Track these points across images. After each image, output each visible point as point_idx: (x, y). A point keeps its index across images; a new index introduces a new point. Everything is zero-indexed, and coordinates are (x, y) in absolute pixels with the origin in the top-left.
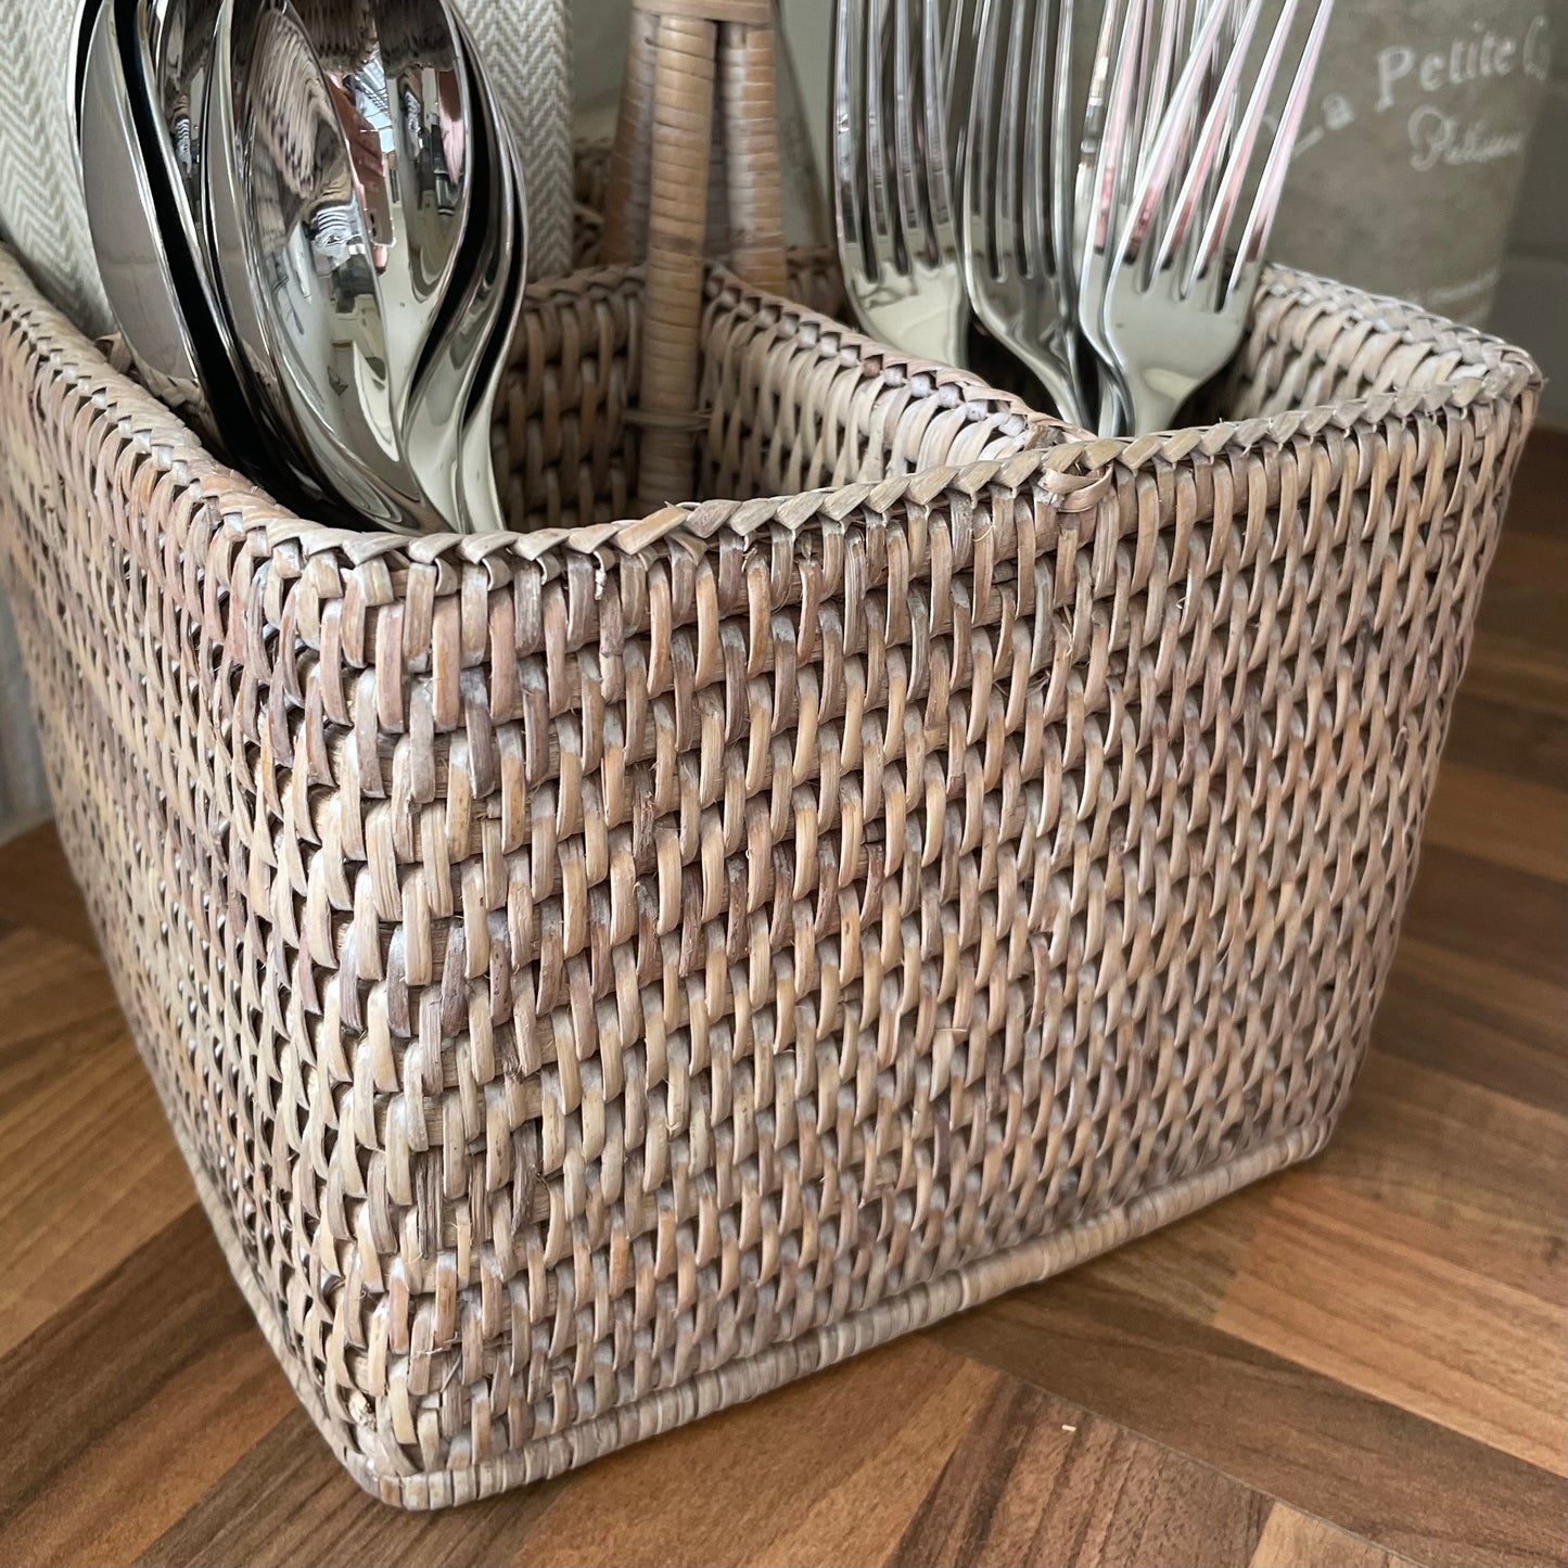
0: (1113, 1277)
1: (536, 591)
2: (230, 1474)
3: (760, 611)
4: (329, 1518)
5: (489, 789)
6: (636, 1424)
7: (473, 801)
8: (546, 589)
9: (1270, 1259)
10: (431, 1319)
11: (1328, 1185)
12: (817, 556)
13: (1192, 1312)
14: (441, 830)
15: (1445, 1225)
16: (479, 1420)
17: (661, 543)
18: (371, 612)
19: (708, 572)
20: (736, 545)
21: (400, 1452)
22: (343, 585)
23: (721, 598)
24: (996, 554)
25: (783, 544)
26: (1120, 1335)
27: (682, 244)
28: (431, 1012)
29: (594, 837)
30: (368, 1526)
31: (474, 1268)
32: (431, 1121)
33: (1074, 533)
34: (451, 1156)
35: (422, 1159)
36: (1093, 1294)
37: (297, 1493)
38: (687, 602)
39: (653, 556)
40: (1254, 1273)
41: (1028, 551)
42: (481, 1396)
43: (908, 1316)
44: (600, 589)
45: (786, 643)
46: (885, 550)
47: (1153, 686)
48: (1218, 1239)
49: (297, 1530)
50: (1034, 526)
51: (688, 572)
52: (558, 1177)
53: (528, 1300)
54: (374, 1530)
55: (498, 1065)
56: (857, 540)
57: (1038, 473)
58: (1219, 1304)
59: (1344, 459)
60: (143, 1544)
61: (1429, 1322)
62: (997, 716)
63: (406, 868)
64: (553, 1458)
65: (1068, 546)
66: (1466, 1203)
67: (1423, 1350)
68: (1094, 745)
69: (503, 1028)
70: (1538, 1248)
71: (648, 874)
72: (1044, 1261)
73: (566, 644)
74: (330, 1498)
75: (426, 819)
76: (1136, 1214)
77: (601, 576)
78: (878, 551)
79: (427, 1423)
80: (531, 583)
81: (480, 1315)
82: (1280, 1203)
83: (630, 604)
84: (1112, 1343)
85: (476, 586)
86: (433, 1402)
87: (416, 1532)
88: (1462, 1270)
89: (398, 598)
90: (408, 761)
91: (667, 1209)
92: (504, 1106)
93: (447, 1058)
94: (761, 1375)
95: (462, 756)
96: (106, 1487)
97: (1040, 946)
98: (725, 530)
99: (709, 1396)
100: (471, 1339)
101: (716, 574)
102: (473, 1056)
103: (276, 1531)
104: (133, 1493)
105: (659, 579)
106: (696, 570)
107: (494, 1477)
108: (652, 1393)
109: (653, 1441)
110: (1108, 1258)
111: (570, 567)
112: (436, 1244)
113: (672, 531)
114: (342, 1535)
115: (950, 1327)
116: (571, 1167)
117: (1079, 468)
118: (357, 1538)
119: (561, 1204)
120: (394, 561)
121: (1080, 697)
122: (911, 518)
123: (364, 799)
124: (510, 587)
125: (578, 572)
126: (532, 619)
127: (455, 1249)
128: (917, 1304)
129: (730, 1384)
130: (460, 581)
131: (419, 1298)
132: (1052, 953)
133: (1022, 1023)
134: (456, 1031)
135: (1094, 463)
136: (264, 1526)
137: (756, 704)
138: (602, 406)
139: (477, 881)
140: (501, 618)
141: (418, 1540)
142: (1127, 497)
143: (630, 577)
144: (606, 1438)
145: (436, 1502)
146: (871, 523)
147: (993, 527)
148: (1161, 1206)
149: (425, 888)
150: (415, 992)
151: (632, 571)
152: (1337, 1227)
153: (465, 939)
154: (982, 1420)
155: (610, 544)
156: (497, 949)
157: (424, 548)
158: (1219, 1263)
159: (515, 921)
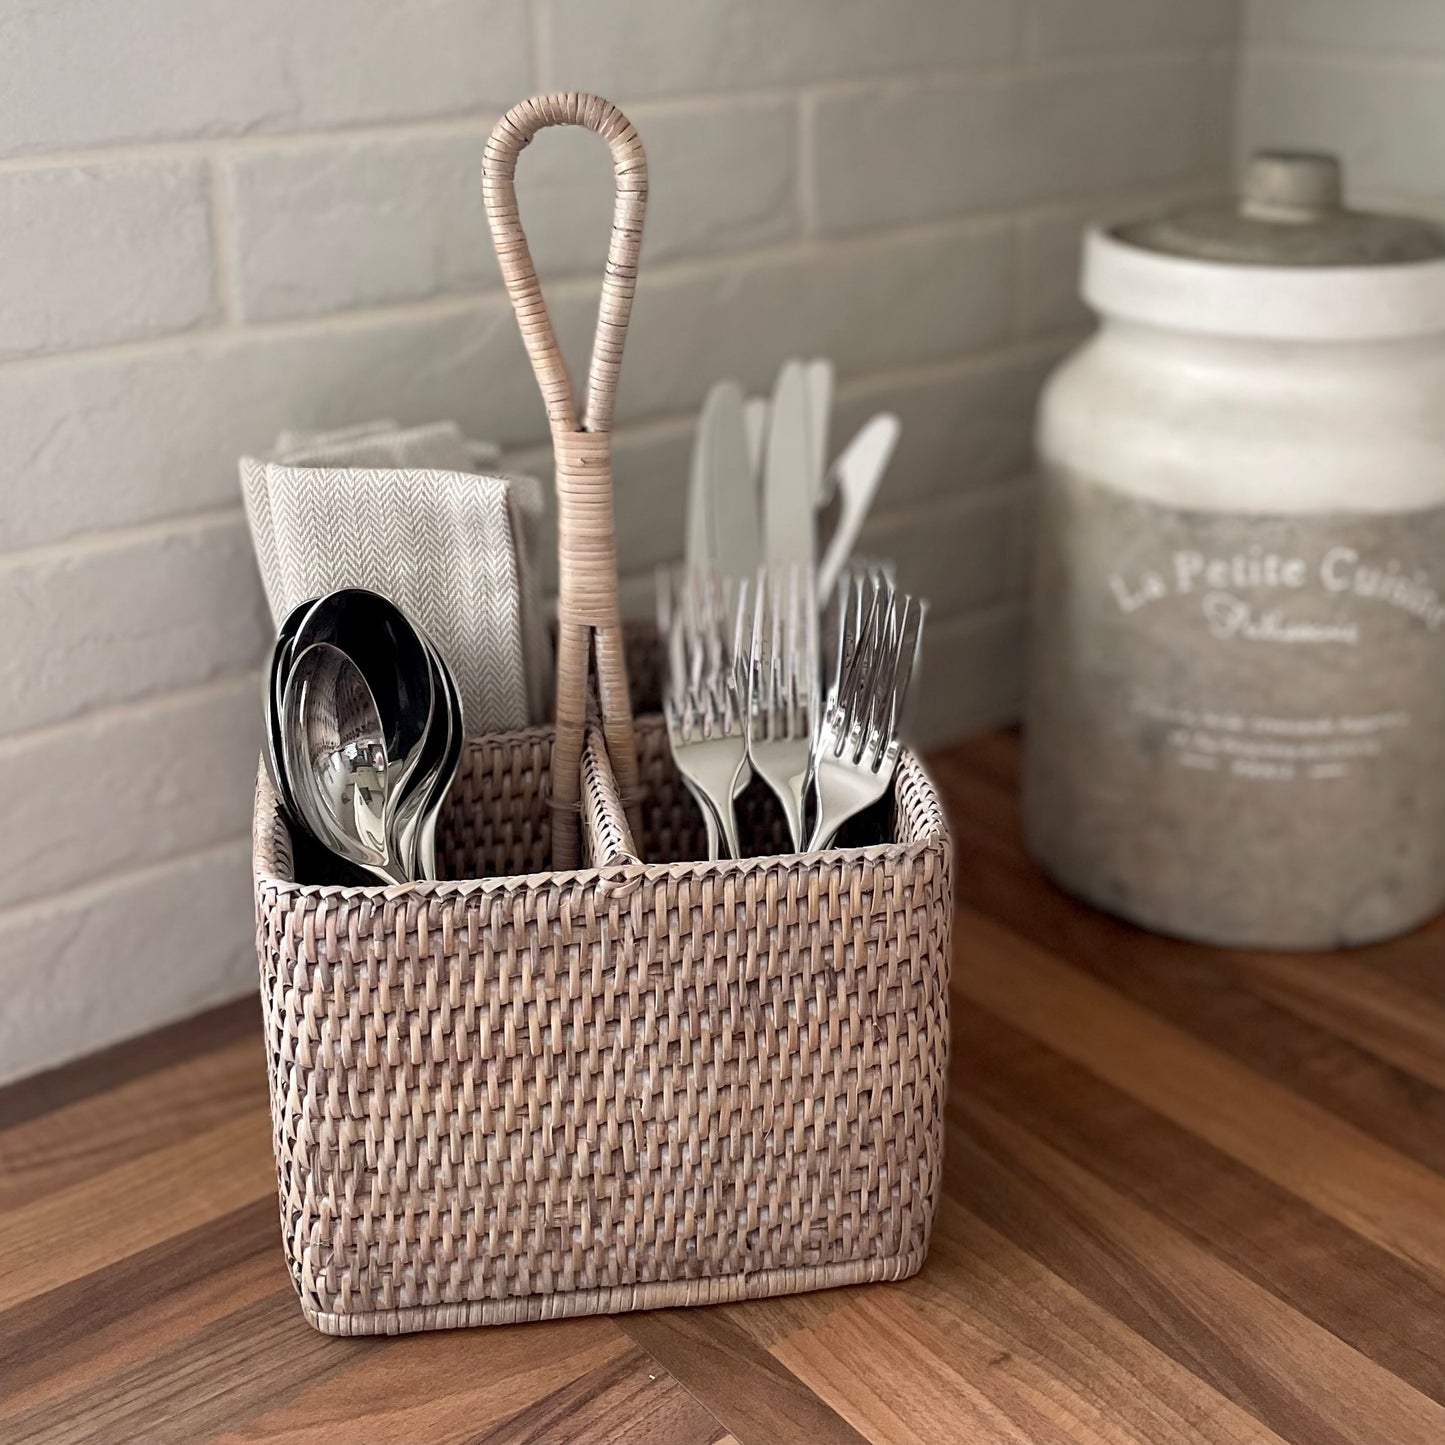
0: (734, 1315)
1: (347, 912)
2: (259, 1302)
3: (447, 929)
4: (291, 1329)
5: (329, 989)
6: (434, 1318)
7: (323, 993)
8: (351, 912)
9: (829, 1326)
10: (318, 1226)
11: (897, 1298)
12: (478, 907)
13: (761, 1341)
14: (312, 1002)
15: (946, 1332)
16: (345, 1287)
17: (405, 896)
18: (284, 914)
19: (424, 909)
20: (438, 900)
21: (310, 1296)
22: (276, 901)
23: (429, 922)
24: (571, 914)
25: (461, 902)
26: (714, 1342)
27: (568, 724)
28: (313, 1081)
29: (378, 1017)
30: (306, 1336)
31: (338, 1207)
32: (314, 1132)
33: (616, 907)
34: (323, 1148)
35: (313, 1148)
36: (717, 1320)
37: (283, 1316)
38: (413, 922)
39: (399, 901)
40: (814, 1332)
41: (591, 913)
42: (347, 1275)
43: (594, 1303)
44: (373, 914)
45: (464, 943)
46: (512, 907)
47: (680, 982)
48: (807, 1308)
49: (273, 1331)
50: (593, 901)
51: (414, 910)
52: (375, 1171)
53: (365, 1229)
54: (306, 1339)
55: (342, 1111)
56: (499, 902)
57: (596, 880)
58: (780, 1340)
59: (787, 883)
60: (210, 1320)
61: (887, 1376)
62: (587, 986)
63: (300, 1016)
64: (389, 1323)
65: (614, 913)
66: (970, 1324)
67: (873, 1390)
68: (650, 1007)
69: (343, 1094)
70: (990, 1356)
71: (404, 1036)
72: (687, 1294)
73: (358, 934)
74: (295, 1321)
75: (306, 998)
76: (754, 1281)
77: (374, 908)
78: (508, 908)
79: (320, 1281)
80: (345, 909)
81: (341, 1232)
82: (861, 1301)
83: (386, 921)
84: (709, 1345)
85: (323, 907)
86: (323, 1272)
87: (323, 1344)
88: (935, 1357)
89: (292, 909)
90: (299, 972)
91: (434, 1200)
92: (346, 1131)
93: (319, 1103)
94: (509, 1311)
95: (318, 973)
97: (636, 1106)
98: (433, 893)
99: (476, 1315)
100: (337, 1242)
101: (428, 910)
102: (330, 1105)
103: (266, 1329)
104: (216, 1299)
105: (401, 912)
106: (419, 909)
107: (360, 1325)
108: (441, 1304)
111: (363, 903)
112: (321, 1192)
113: (410, 891)
114: (291, 1337)
116: (380, 1167)
117: (621, 878)
118: (296, 1340)
119: (377, 1183)
120: (293, 895)
121: (636, 982)
122: (528, 894)
123: (285, 986)
124: (337, 908)
125: (365, 906)
126: (343, 923)
127: (328, 1195)
128: (604, 1297)
129: (487, 1310)
130: (317, 905)
131: (314, 1216)
132: (642, 1110)
133: (631, 1144)
134: (322, 1091)
135: (628, 876)
136: (262, 1325)
137: (453, 967)
139: (327, 1027)
140: (331, 921)
141: (323, 1347)
142: (648, 894)
143: (387, 909)
144: (416, 1321)
145: (332, 1330)
146: (506, 895)
147: (570, 901)
148: (772, 1282)
149: (305, 1029)
151: (389, 908)
152: (882, 1319)
153: (323, 1050)
154: (611, 1363)
155: (381, 895)
156: (337, 1057)
157: (306, 890)
158: (798, 1322)
159: (344, 1047)
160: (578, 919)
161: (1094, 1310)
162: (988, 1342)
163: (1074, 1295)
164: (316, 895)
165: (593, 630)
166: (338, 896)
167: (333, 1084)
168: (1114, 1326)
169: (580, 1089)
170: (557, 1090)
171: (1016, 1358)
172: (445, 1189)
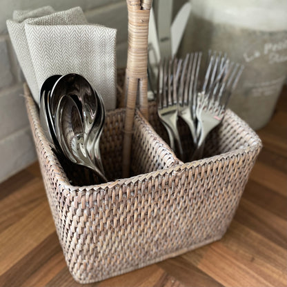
2: (58, 274)
3: (129, 192)
4: (70, 282)
5: (90, 214)
6: (112, 275)
7: (87, 216)
9: (208, 256)
10: (82, 267)
12: (137, 185)
14: (83, 219)
15: (236, 253)
16: (89, 276)
17: (114, 187)
18: (73, 196)
19: (121, 189)
20: (125, 186)
22: (70, 193)
23: (123, 192)
24: (165, 182)
25: (132, 185)
27: (131, 109)
28: (82, 237)
29: (104, 219)
31: (88, 262)
32: (82, 247)
33: (178, 178)
36: (181, 259)
38: (118, 193)
40: (206, 259)
41: (170, 180)
43: (152, 262)
44: (105, 193)
45: (133, 195)
50: (171, 178)
51: (118, 190)
53: (96, 264)
55: (91, 242)
56: (143, 183)
57: (173, 171)
58: (199, 263)
61: (230, 270)
62: (166, 199)
65: (177, 180)
66: (241, 250)
67: (228, 275)
70: (249, 259)
71: (112, 221)
73: (100, 200)
75: (81, 218)
76: (189, 248)
78: (147, 184)
80: (95, 193)
81: (89, 267)
83: (109, 194)
84: (182, 268)
85: (88, 194)
89: (77, 195)
90: (78, 212)
91: (115, 255)
92: (92, 246)
93: (84, 241)
95: (85, 212)
96: (42, 274)
97: (172, 223)
98: (124, 184)
102: (88, 241)
105: (114, 191)
108: (114, 272)
109: (115, 277)
110: (185, 254)
111: (101, 191)
112: (83, 259)
113: (116, 185)
115: (159, 264)
116: (101, 252)
117: (180, 170)
119: (100, 255)
120: (76, 191)
121: (179, 195)
122: (152, 179)
123: (73, 214)
124: (93, 194)
126: (95, 197)
127: (86, 259)
128: (154, 260)
129: (126, 270)
131: (81, 264)
132: (174, 224)
133: (169, 232)
134: (85, 239)
135: (182, 169)
137: (128, 203)
138: (119, 128)
139: (88, 224)
142: (187, 172)
145: (84, 283)
146: (146, 181)
147: (165, 179)
149: (81, 225)
150: (80, 235)
151: (110, 191)
153: (86, 230)
154: (161, 279)
155: (107, 187)
156: (91, 231)
157: (81, 189)
158: (201, 256)
159: (93, 228)
160: (167, 183)
161: (266, 240)
162: (247, 254)
163: (260, 237)
164: (85, 190)
165: (139, 80)
166: (93, 189)
167: (89, 237)
168: (273, 245)
169: (159, 223)
170: (153, 225)
171: (256, 259)
172: (119, 252)
